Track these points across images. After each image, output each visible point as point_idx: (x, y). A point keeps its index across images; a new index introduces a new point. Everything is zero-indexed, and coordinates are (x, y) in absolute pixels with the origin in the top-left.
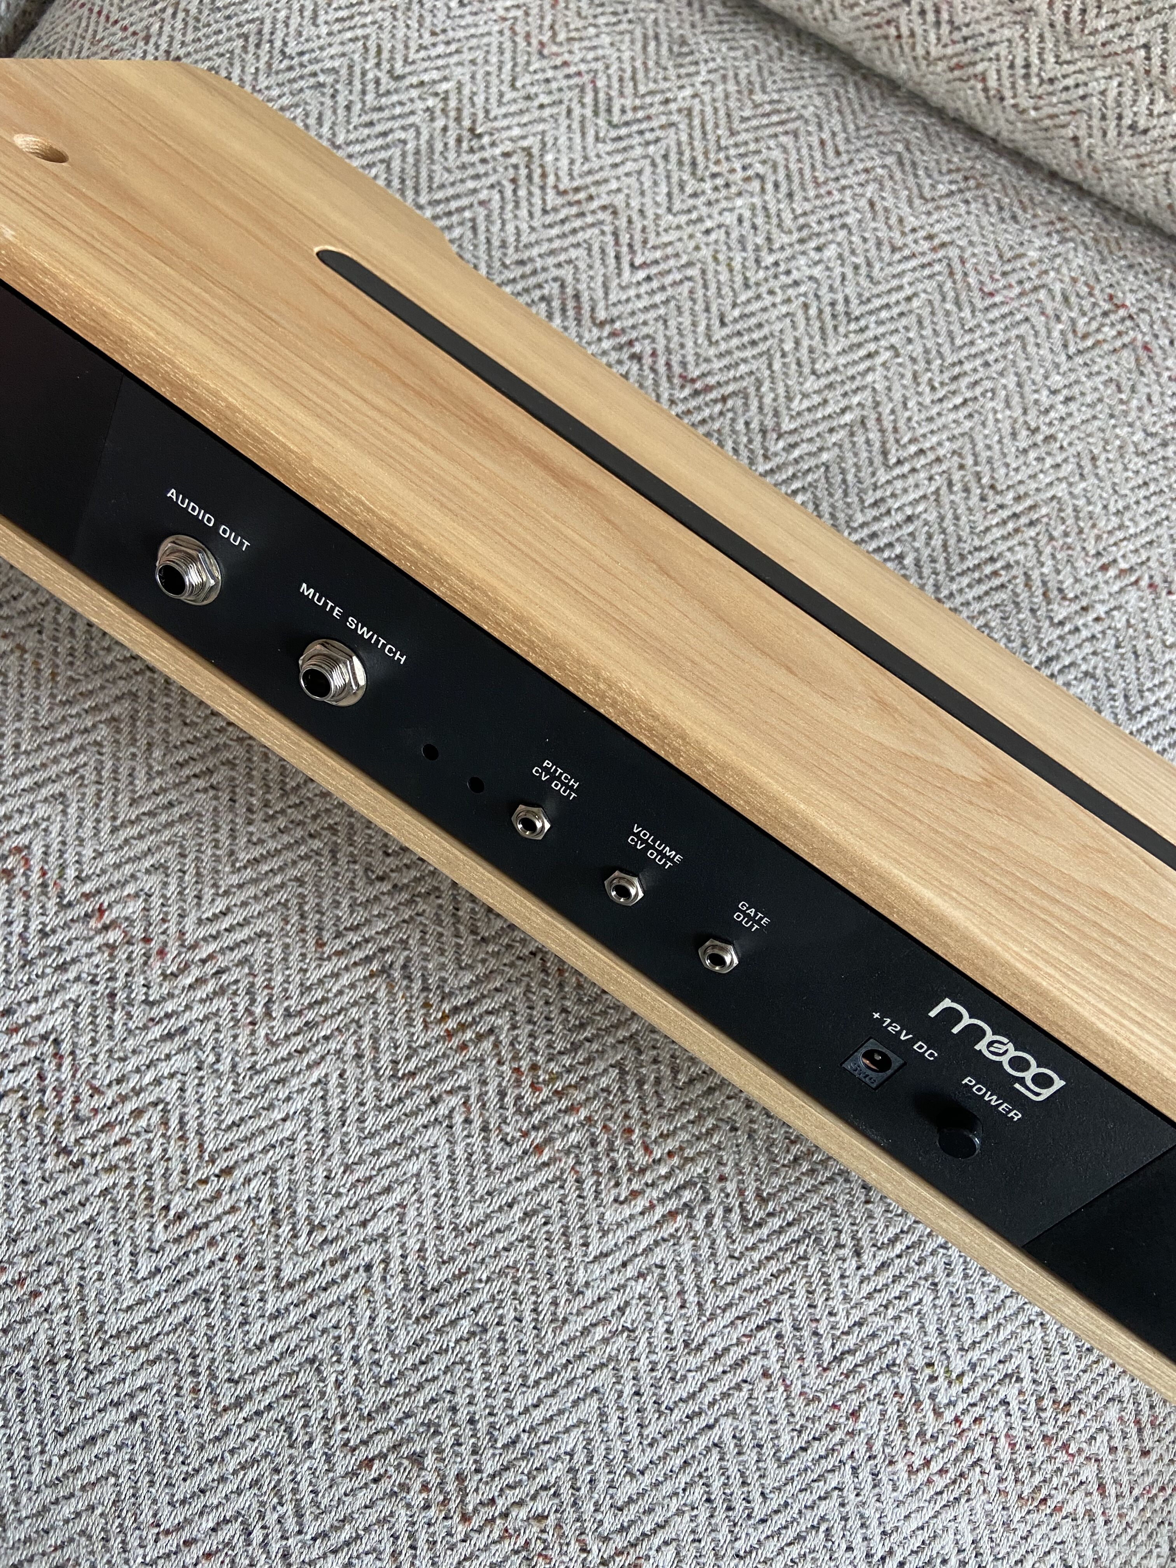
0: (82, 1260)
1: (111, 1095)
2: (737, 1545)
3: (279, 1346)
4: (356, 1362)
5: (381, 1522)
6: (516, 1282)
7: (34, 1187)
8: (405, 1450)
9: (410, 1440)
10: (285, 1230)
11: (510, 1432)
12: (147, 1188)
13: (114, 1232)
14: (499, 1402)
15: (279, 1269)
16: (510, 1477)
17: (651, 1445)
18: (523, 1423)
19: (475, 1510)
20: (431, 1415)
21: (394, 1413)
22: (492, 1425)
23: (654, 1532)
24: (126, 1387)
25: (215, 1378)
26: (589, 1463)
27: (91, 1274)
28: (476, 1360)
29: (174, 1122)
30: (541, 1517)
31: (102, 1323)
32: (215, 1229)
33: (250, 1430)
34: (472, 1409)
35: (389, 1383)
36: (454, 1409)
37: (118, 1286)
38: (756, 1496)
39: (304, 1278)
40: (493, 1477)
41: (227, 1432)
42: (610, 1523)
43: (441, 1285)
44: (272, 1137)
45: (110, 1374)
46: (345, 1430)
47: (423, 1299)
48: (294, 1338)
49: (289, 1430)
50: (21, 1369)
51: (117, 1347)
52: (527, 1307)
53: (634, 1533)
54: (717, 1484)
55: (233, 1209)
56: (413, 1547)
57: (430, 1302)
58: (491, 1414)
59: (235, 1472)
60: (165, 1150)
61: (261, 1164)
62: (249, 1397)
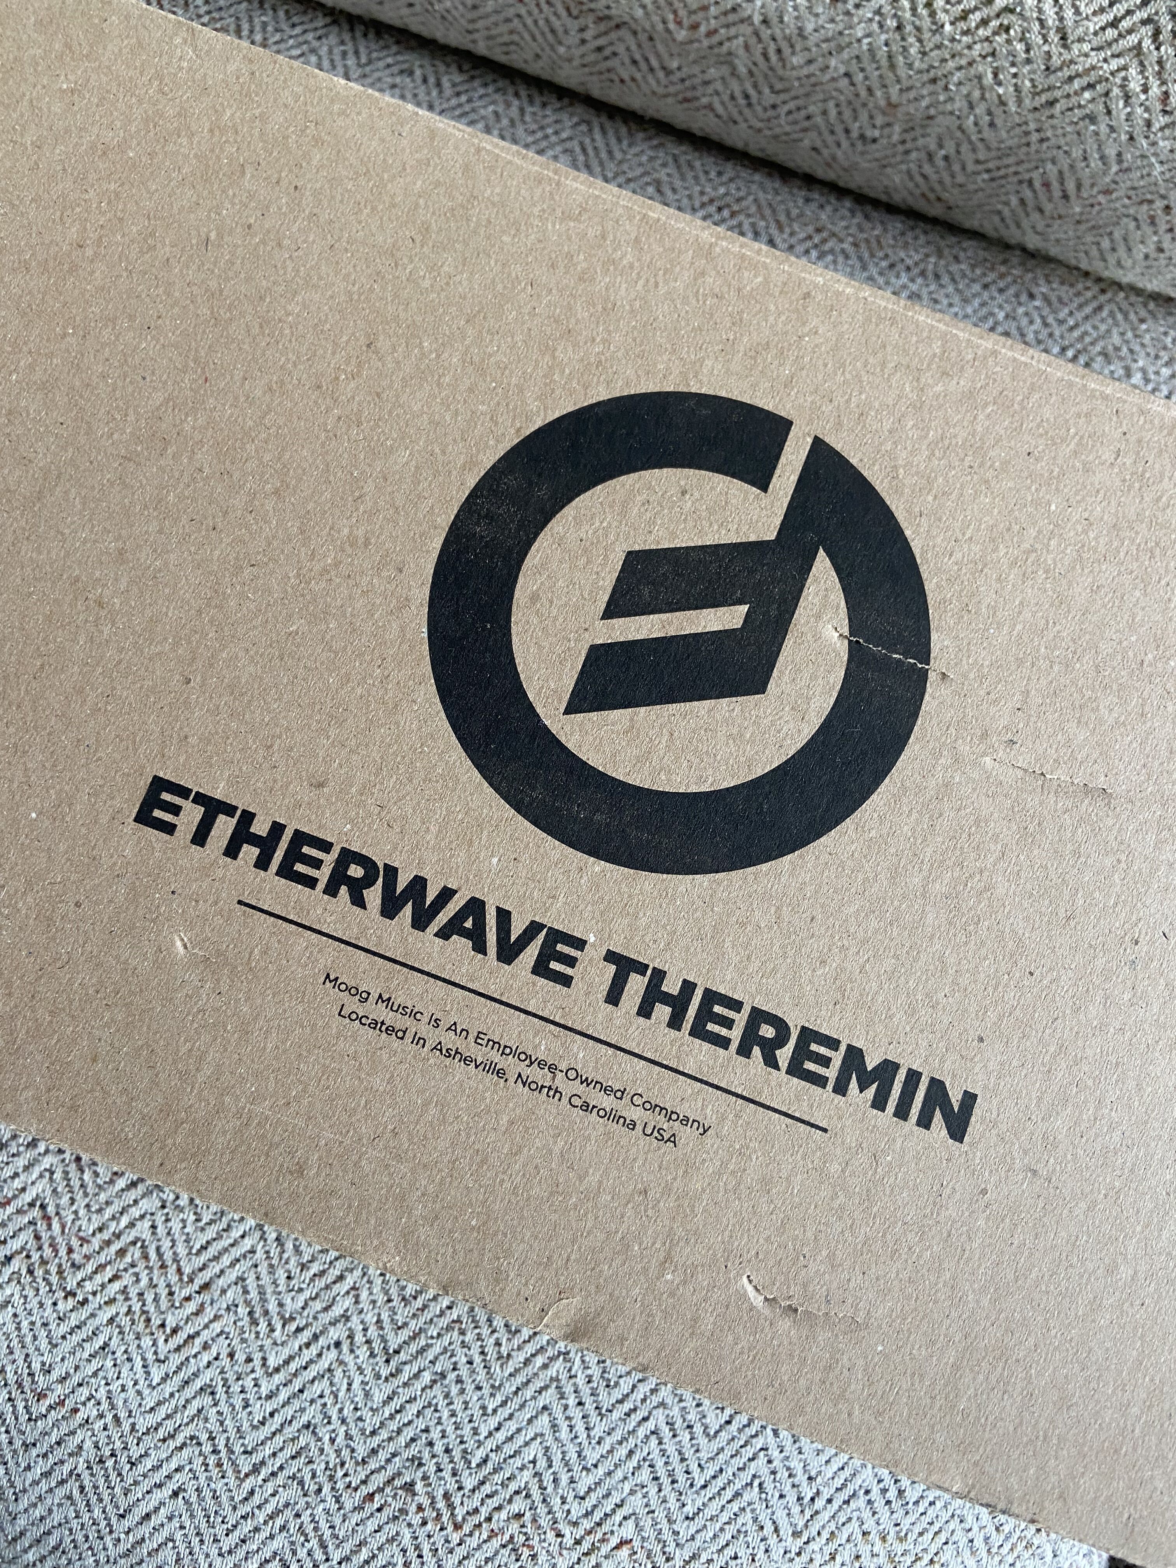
0: (105, 1378)
1: (96, 1243)
2: (685, 1509)
3: (278, 1419)
4: (343, 1421)
5: (391, 1541)
6: (462, 1333)
7: (52, 1327)
8: (397, 1483)
9: (399, 1474)
10: (263, 1326)
11: (480, 1454)
12: (144, 1312)
13: (126, 1352)
14: (467, 1431)
15: (264, 1359)
16: (487, 1489)
17: (599, 1443)
18: (490, 1444)
19: (464, 1519)
20: (413, 1450)
21: (383, 1456)
22: (465, 1451)
23: (614, 1511)
24: (164, 1472)
25: (233, 1452)
26: (550, 1466)
27: (115, 1386)
28: (442, 1403)
29: (153, 1255)
30: (519, 1516)
31: (133, 1425)
32: (205, 1335)
33: (270, 1488)
34: (446, 1441)
35: (373, 1433)
36: (431, 1444)
37: (139, 1393)
38: (694, 1467)
39: (287, 1362)
40: (473, 1491)
41: (252, 1493)
42: (577, 1510)
43: (400, 1347)
44: (236, 1252)
45: (149, 1463)
46: (346, 1475)
47: (387, 1361)
48: (289, 1411)
49: (301, 1483)
50: (79, 1470)
51: (148, 1441)
52: (475, 1352)
53: (597, 1516)
54: (660, 1463)
55: (217, 1318)
56: (420, 1556)
57: (393, 1363)
58: (462, 1442)
59: (265, 1523)
60: (151, 1279)
61: (232, 1275)
62: (263, 1463)
